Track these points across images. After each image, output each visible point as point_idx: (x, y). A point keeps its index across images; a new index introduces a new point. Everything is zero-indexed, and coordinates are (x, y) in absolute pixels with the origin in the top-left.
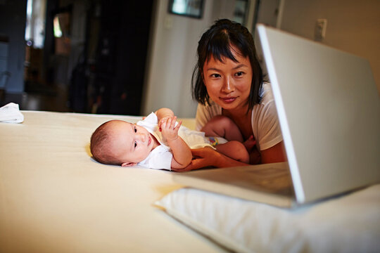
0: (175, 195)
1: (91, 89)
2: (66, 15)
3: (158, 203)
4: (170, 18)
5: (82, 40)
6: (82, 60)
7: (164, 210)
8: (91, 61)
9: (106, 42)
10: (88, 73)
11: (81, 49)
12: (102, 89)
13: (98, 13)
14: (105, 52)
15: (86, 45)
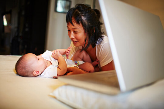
0: (60, 89)
1: (21, 47)
2: (9, 15)
3: (51, 94)
4: (56, 14)
5: (16, 25)
6: (16, 34)
7: (55, 98)
8: (21, 34)
9: (27, 25)
10: (19, 40)
11: (16, 29)
12: (26, 46)
13: (23, 13)
14: (27, 30)
15: (18, 28)
